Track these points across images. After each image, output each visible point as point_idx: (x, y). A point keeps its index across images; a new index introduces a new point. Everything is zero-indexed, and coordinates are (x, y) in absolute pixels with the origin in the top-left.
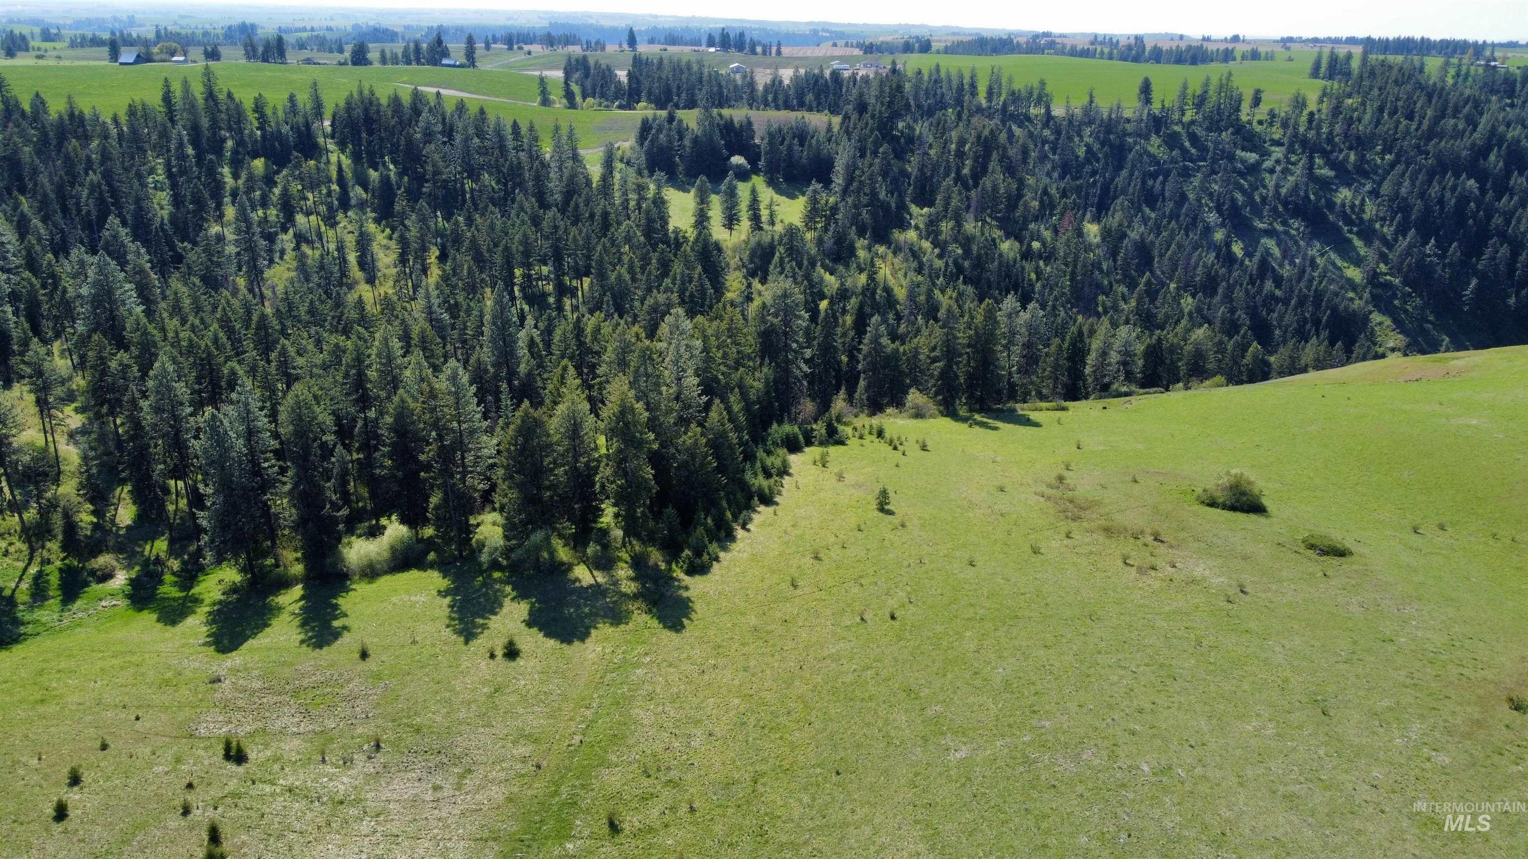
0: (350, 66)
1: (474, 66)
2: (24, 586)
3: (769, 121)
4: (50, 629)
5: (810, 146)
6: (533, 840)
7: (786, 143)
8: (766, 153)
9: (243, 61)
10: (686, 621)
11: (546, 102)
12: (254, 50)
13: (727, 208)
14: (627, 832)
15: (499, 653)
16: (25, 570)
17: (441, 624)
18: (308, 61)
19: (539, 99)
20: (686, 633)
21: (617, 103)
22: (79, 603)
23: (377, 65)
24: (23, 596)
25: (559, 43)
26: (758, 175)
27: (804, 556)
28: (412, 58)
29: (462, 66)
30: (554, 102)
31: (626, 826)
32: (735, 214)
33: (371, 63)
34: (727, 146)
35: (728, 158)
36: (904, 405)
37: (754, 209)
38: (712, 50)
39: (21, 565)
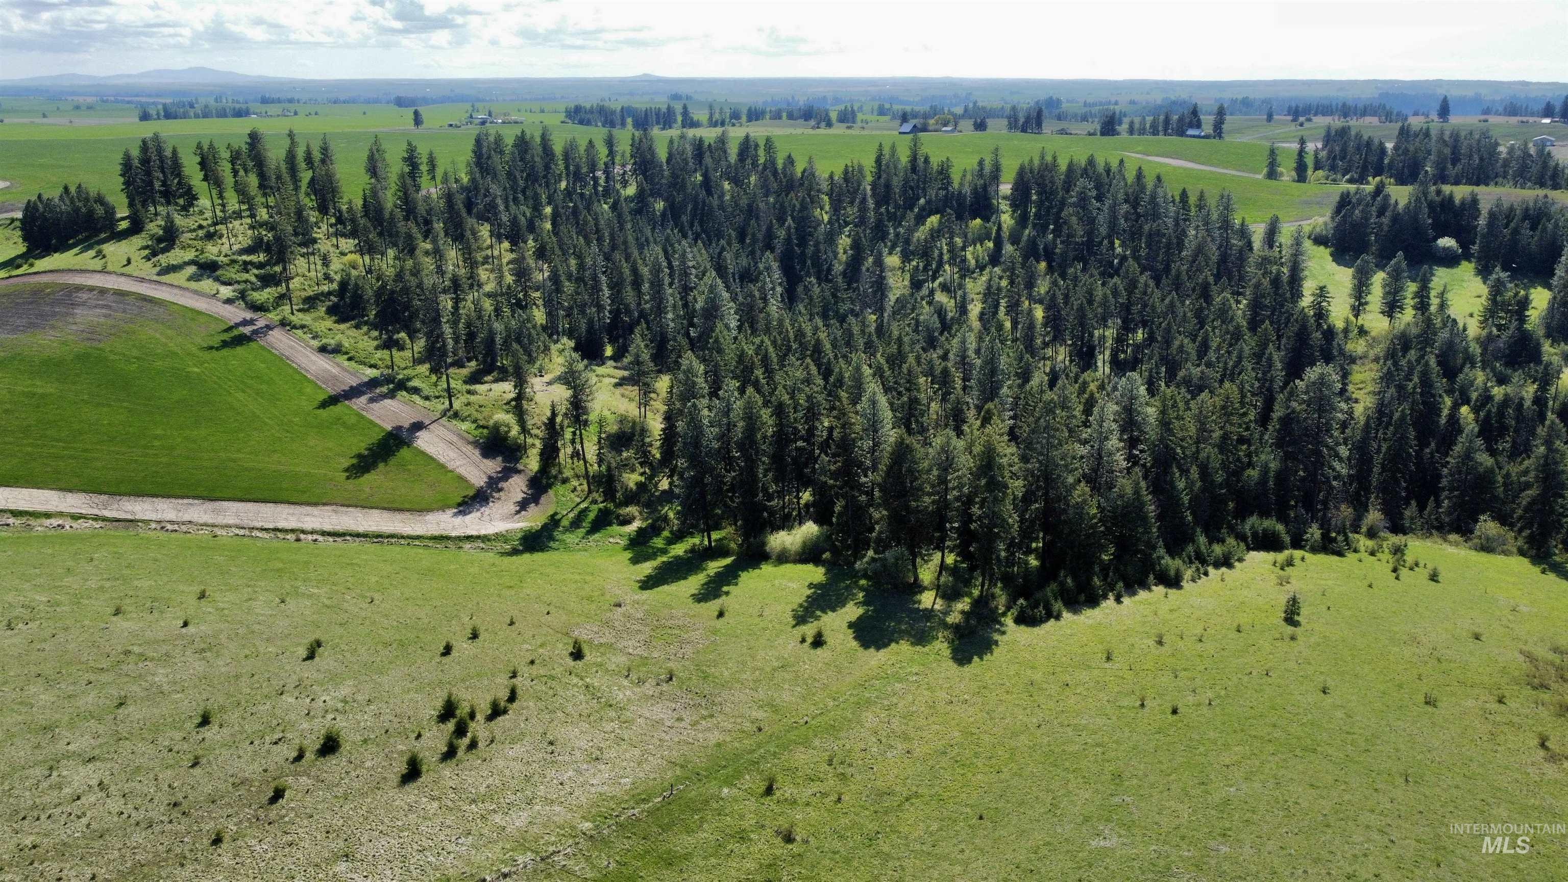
0: (1098, 136)
1: (1220, 137)
2: (571, 515)
3: (1500, 199)
4: (567, 548)
5: (1545, 229)
6: (706, 777)
7: (1512, 225)
8: (1484, 236)
9: (1005, 131)
10: (976, 659)
11: (1272, 174)
12: (1016, 120)
13: (1389, 293)
14: (775, 797)
15: (809, 640)
16: (578, 504)
17: (789, 608)
18: (1063, 132)
19: (1265, 170)
20: (967, 669)
21: (1347, 177)
22: (597, 536)
23: (1125, 135)
24: (565, 522)
25: (1355, 114)
26: (1470, 262)
27: (1149, 637)
28: (1160, 128)
29: (1207, 137)
30: (1281, 174)
31: (778, 794)
32: (1398, 301)
33: (1118, 134)
34: (1434, 226)
35: (1436, 239)
36: (1472, 532)
37: (1422, 296)
38: (1547, 121)
39: (578, 500)
